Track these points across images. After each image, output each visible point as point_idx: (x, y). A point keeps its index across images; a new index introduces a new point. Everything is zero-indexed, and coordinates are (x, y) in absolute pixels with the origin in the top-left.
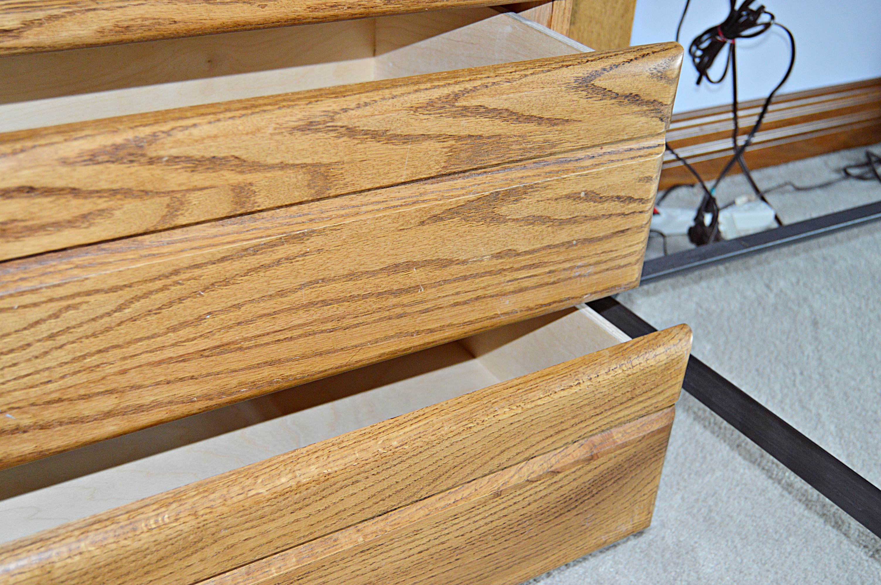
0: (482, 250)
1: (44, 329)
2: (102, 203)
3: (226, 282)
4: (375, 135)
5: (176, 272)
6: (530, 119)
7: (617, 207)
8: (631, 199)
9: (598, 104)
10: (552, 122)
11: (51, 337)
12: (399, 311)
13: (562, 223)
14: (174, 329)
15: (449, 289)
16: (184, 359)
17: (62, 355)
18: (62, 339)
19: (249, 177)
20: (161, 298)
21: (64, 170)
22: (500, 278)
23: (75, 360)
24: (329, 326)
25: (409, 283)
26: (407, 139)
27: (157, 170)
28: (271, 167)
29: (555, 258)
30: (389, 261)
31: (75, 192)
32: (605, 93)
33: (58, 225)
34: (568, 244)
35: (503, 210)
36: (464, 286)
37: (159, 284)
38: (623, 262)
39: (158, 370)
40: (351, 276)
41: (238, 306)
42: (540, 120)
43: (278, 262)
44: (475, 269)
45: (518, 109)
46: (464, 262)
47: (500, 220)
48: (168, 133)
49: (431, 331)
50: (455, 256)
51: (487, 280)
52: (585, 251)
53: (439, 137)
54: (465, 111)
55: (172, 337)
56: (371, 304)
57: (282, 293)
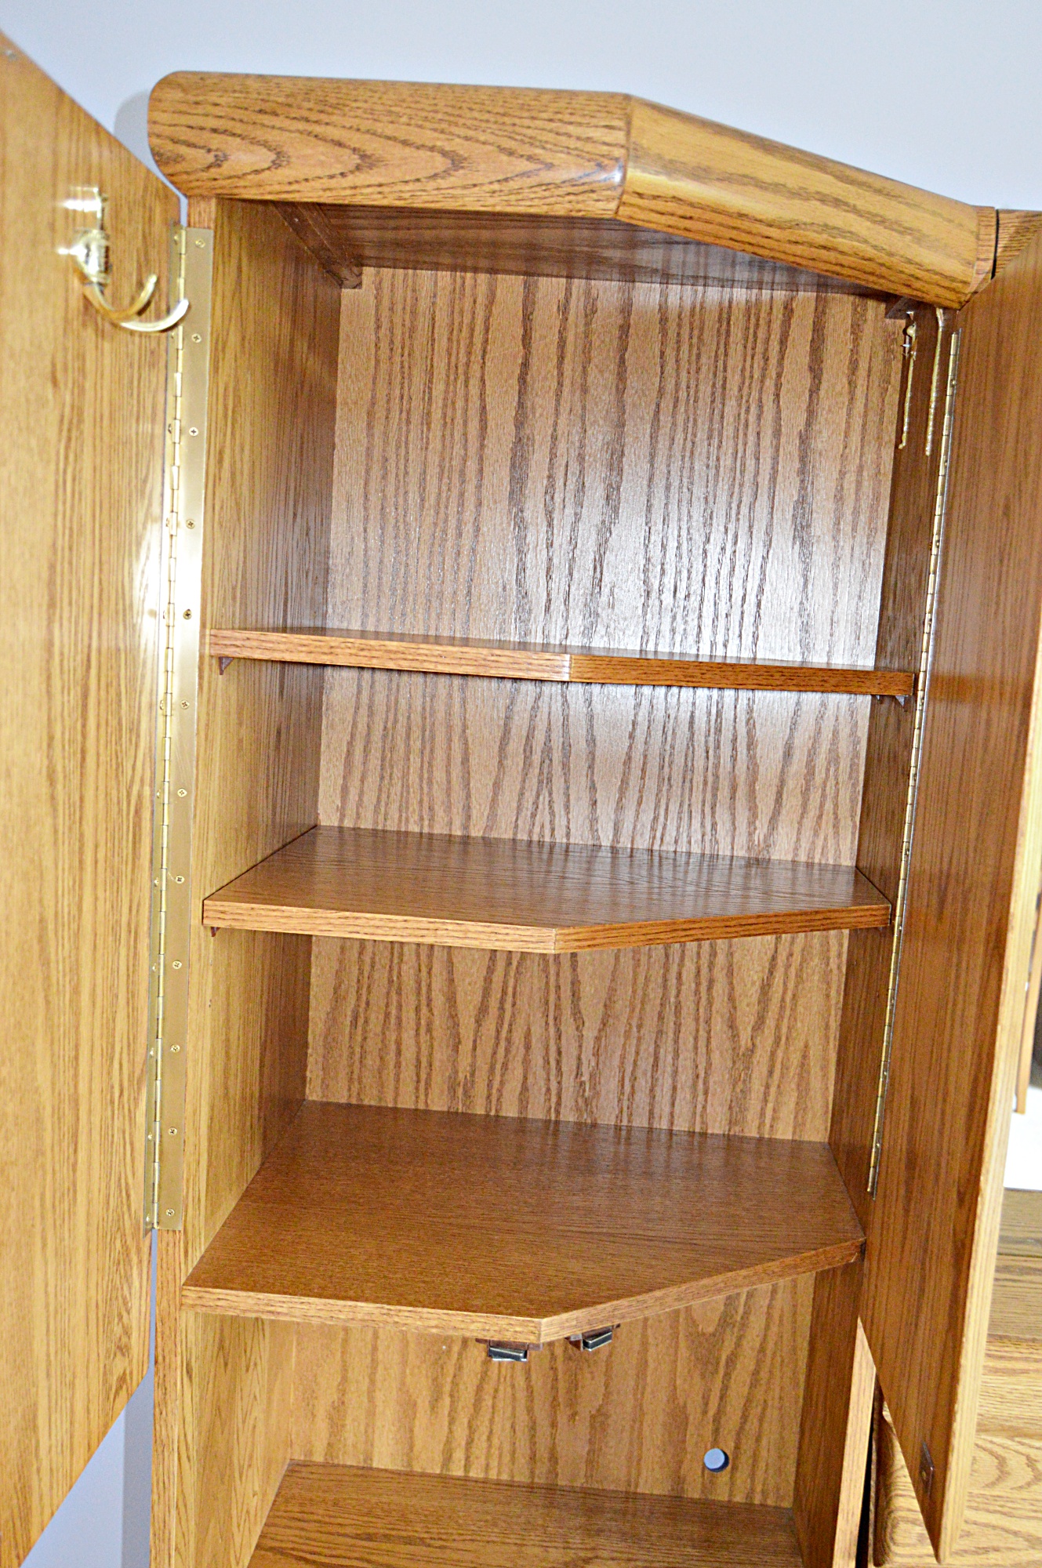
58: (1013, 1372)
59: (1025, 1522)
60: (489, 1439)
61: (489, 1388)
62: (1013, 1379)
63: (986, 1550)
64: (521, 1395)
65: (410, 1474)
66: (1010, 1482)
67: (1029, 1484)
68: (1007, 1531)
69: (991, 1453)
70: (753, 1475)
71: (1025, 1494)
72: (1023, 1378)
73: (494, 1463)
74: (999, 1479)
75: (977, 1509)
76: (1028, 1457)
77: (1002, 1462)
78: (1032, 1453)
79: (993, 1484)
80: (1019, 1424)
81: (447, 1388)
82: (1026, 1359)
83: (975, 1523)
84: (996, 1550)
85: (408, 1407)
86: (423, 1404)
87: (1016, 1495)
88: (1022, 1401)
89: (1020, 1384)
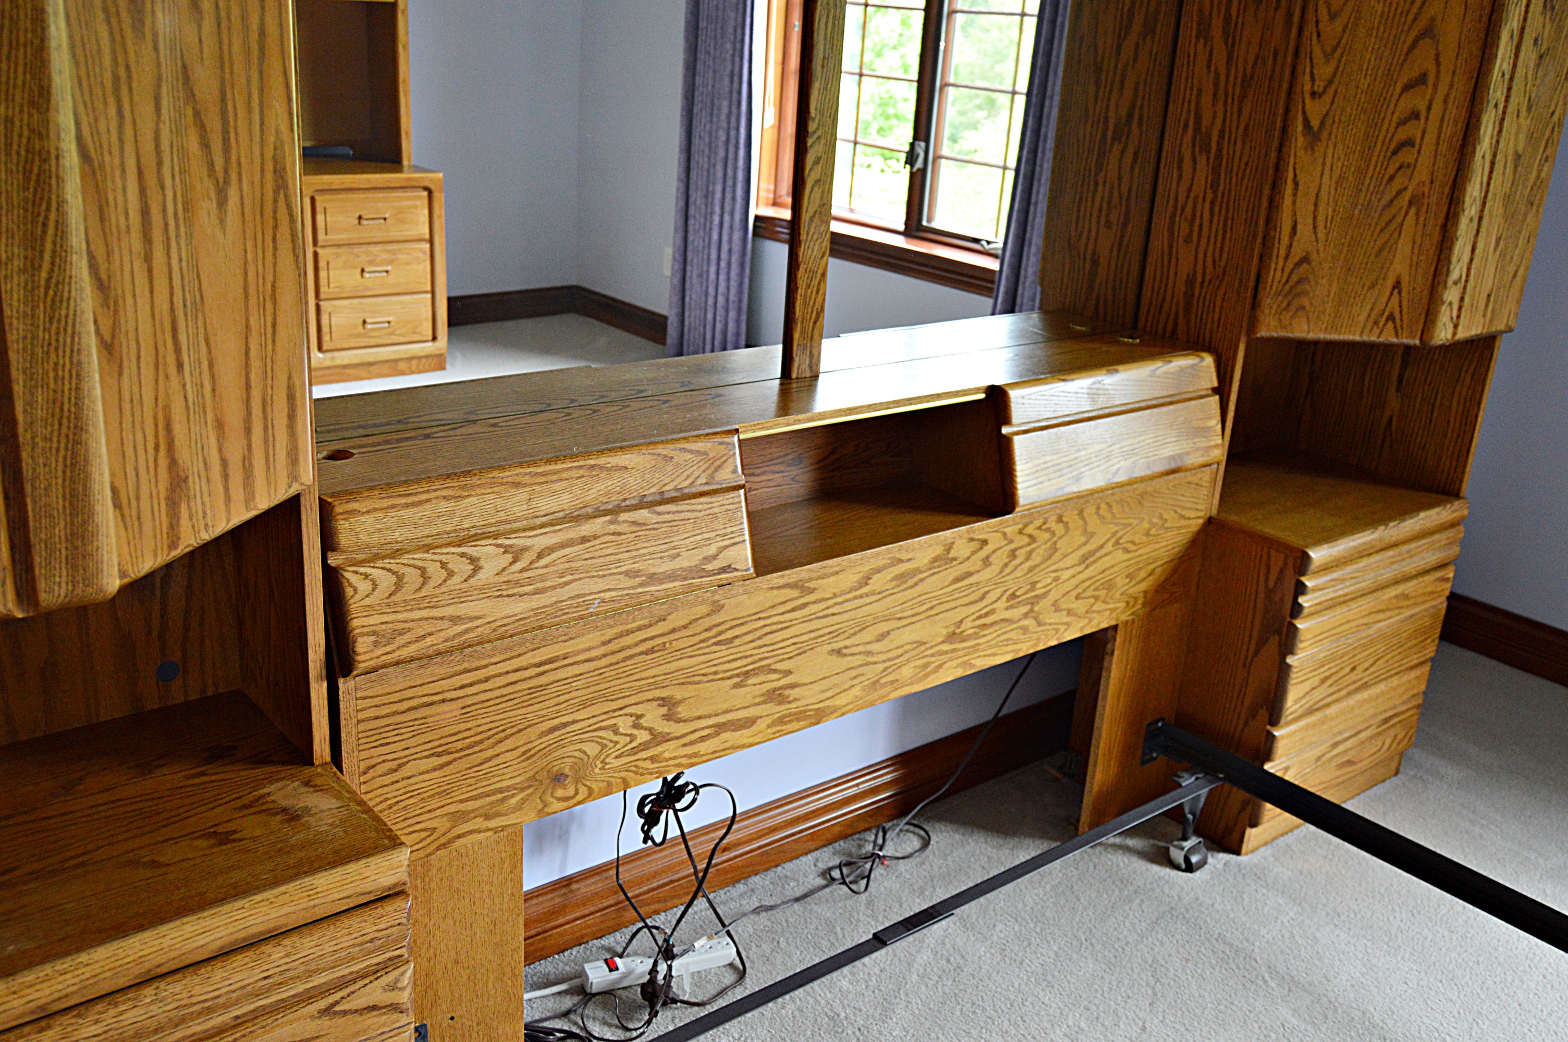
58: (420, 503)
59: (447, 608)
62: (421, 508)
63: (423, 637)
66: (431, 584)
67: (445, 581)
68: (436, 619)
69: (415, 567)
70: (203, 673)
71: (443, 589)
72: (427, 506)
74: (424, 584)
75: (411, 610)
76: (441, 562)
77: (423, 570)
78: (444, 558)
79: (420, 590)
80: (427, 541)
82: (428, 491)
83: (413, 620)
84: (431, 634)
87: (438, 591)
88: (429, 523)
89: (427, 510)
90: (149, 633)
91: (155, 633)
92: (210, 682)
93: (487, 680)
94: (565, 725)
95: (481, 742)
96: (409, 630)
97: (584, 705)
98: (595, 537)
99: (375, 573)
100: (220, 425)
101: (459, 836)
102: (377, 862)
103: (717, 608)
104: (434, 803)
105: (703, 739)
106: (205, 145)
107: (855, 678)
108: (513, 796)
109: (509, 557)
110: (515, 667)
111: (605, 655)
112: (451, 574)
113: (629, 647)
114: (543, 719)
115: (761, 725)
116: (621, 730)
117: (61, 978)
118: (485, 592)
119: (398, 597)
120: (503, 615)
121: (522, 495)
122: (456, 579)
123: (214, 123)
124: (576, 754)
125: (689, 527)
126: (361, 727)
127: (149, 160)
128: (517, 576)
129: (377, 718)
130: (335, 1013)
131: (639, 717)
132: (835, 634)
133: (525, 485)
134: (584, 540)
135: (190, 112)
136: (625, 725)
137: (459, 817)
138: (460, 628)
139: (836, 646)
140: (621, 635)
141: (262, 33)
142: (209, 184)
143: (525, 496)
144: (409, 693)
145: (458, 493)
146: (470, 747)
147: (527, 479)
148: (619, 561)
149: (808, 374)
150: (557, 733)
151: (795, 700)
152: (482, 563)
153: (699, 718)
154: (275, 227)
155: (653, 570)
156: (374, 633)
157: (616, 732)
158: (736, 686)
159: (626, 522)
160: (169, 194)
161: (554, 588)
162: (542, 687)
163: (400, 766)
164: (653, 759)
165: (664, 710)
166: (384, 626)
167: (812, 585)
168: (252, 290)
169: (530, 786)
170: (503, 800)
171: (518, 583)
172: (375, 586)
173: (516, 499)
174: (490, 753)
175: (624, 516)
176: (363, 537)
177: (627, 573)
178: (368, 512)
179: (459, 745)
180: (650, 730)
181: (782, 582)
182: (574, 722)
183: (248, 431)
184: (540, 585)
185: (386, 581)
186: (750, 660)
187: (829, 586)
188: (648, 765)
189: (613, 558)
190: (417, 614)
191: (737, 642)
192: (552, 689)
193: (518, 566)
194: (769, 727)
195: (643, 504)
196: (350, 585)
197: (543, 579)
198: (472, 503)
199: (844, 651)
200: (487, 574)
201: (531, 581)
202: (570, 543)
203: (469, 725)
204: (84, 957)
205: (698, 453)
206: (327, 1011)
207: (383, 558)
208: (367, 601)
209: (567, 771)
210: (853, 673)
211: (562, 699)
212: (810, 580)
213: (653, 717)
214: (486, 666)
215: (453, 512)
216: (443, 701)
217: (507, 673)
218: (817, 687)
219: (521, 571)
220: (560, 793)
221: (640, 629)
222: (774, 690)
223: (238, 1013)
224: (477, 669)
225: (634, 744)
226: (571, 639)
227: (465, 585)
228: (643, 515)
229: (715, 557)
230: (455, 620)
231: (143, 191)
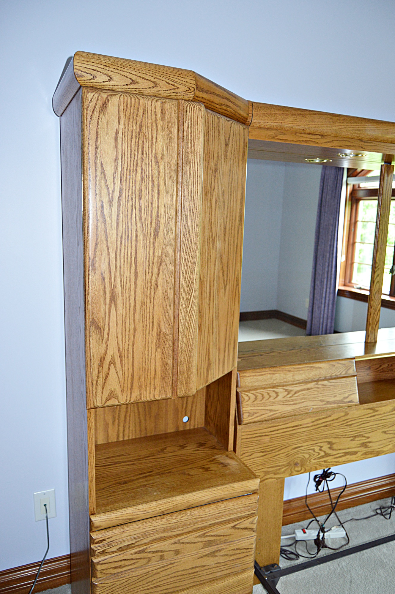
0: (212, 563)
1: (124, 584)
2: (137, 561)
3: (158, 573)
4: (188, 543)
5: (149, 572)
6: (221, 536)
7: (245, 551)
8: (248, 549)
9: (237, 531)
10: (227, 536)
11: (125, 586)
12: (193, 577)
13: (231, 555)
14: (147, 583)
15: (205, 571)
16: (148, 589)
17: (127, 589)
18: (127, 586)
19: (163, 553)
20: (146, 577)
21: (131, 556)
22: (217, 568)
23: (129, 590)
24: (178, 581)
25: (196, 571)
26: (194, 543)
27: (146, 554)
28: (168, 551)
29: (230, 563)
30: (191, 567)
31: (132, 559)
32: (238, 528)
33: (129, 565)
34: (233, 560)
35: (217, 554)
36: (208, 570)
37: (145, 574)
38: (248, 562)
39: (144, 591)
40: (183, 570)
41: (160, 578)
42: (224, 536)
43: (168, 569)
44: (211, 567)
45: (218, 534)
46: (208, 566)
47: (216, 556)
48: (149, 547)
49: (201, 581)
50: (206, 565)
51: (214, 569)
52: (237, 561)
53: (201, 542)
54: (207, 536)
55: (147, 585)
56: (187, 576)
57: (169, 575)
58: (263, 375)
59: (268, 407)
60: (129, 428)
61: (128, 415)
63: (262, 415)
64: (136, 414)
65: (108, 443)
66: (265, 399)
67: (268, 399)
68: (265, 410)
69: (261, 394)
70: (195, 421)
71: (268, 401)
72: (265, 376)
73: (131, 435)
74: (263, 399)
75: (259, 406)
76: (267, 393)
77: (263, 395)
78: (269, 392)
79: (261, 401)
80: (264, 386)
81: (117, 417)
82: (265, 371)
83: (259, 410)
84: (264, 414)
85: (106, 425)
86: (110, 423)
87: (266, 401)
88: (265, 381)
89: (264, 377)
90: (182, 408)
91: (184, 407)
92: (196, 423)
93: (278, 430)
94: (299, 447)
95: (275, 449)
96: (258, 412)
97: (305, 441)
98: (311, 388)
99: (250, 395)
100: (219, 350)
101: (266, 479)
102: (251, 481)
103: (347, 414)
104: (260, 467)
105: (341, 457)
106: (223, 275)
107: (390, 442)
108: (283, 468)
109: (286, 393)
110: (286, 427)
111: (312, 426)
112: (270, 397)
113: (319, 424)
114: (293, 444)
115: (359, 454)
116: (316, 451)
117: (168, 504)
118: (279, 403)
119: (255, 403)
120: (284, 410)
121: (291, 374)
122: (271, 398)
123: (225, 269)
124: (302, 457)
125: (340, 387)
126: (243, 441)
127: (212, 279)
128: (289, 399)
129: (247, 438)
130: (236, 528)
131: (321, 447)
132: (384, 426)
133: (292, 371)
134: (308, 389)
135: (221, 266)
136: (317, 449)
137: (267, 473)
138: (272, 413)
139: (384, 430)
140: (317, 420)
141: (237, 245)
142: (223, 285)
143: (292, 375)
144: (256, 432)
145: (273, 372)
146: (271, 451)
147: (292, 370)
148: (318, 396)
149: (373, 341)
150: (297, 449)
151: (370, 447)
152: (279, 394)
153: (340, 449)
154: (235, 296)
155: (328, 400)
156: (248, 413)
157: (314, 451)
158: (352, 440)
159: (320, 384)
160: (215, 287)
161: (299, 403)
162: (293, 434)
163: (252, 454)
164: (325, 461)
165: (329, 446)
166: (251, 411)
167: (377, 409)
168: (229, 313)
169: (288, 466)
170: (280, 469)
171: (289, 401)
172: (249, 398)
173: (289, 375)
174: (277, 453)
175: (320, 383)
176: (247, 384)
177: (321, 401)
178: (249, 377)
179: (269, 450)
180: (325, 452)
181: (367, 407)
182: (302, 446)
183: (225, 351)
184: (295, 402)
185: (253, 397)
186: (356, 432)
187: (383, 410)
188: (323, 463)
189: (316, 395)
190: (260, 408)
191: (353, 426)
192: (296, 435)
193: (289, 396)
194: (362, 455)
195: (325, 379)
196: (243, 397)
197: (296, 400)
198: (277, 376)
199: (387, 432)
200: (280, 398)
201: (292, 401)
202: (304, 390)
203: (272, 444)
204: (174, 498)
205: (343, 364)
206: (233, 527)
207: (252, 390)
208: (247, 403)
209: (299, 462)
210: (390, 440)
211: (299, 438)
212: (376, 407)
213: (326, 447)
214: (278, 426)
215: (271, 378)
216: (265, 435)
217: (284, 428)
218: (378, 443)
219: (290, 397)
220: (296, 469)
221: (323, 418)
222: (364, 443)
223: (210, 523)
224: (275, 426)
225: (319, 456)
226: (302, 420)
227: (274, 400)
228: (326, 382)
229: (347, 397)
230: (271, 411)
231: (210, 287)
